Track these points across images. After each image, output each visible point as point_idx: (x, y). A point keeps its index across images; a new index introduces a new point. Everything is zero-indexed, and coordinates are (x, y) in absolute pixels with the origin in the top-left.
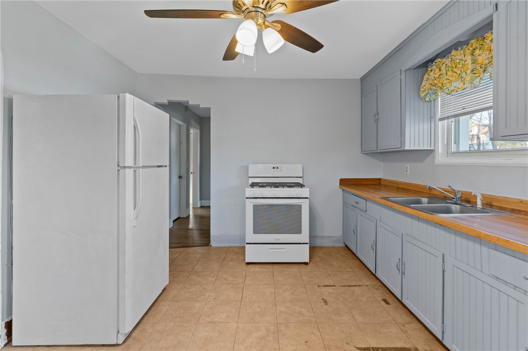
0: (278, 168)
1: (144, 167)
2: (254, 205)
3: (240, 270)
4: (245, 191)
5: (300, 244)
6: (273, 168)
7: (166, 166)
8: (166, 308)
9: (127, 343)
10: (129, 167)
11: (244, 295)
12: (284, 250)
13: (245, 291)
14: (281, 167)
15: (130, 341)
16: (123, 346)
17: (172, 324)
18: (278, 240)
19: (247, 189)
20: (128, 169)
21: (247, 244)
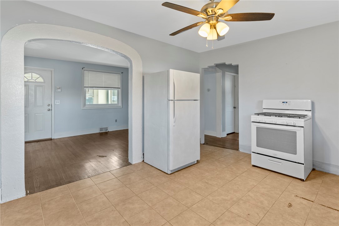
0: (287, 102)
1: (177, 100)
2: (257, 127)
3: (245, 168)
4: (250, 117)
5: (296, 162)
6: (283, 102)
7: (198, 100)
8: (193, 170)
9: (171, 175)
10: (172, 100)
11: (235, 179)
12: (281, 164)
13: (237, 178)
14: (290, 102)
15: (172, 175)
16: (169, 175)
17: (190, 176)
18: (276, 155)
19: (252, 116)
20: (171, 101)
21: (253, 152)
